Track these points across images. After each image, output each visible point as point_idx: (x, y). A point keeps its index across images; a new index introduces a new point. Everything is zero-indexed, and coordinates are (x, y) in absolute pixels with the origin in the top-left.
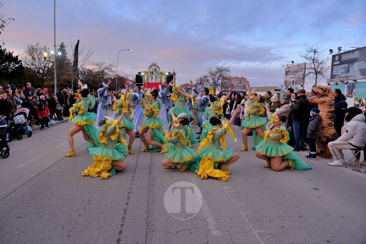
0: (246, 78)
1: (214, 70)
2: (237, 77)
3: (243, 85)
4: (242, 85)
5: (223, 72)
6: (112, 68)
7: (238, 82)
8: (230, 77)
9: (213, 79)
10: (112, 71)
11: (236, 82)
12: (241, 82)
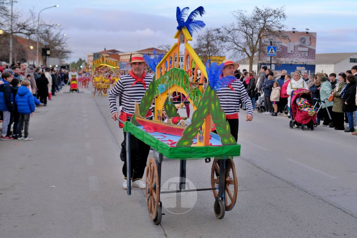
0: (316, 33)
1: (249, 13)
2: (294, 30)
3: (309, 48)
4: (307, 49)
5: (268, 19)
6: (5, 6)
7: (297, 43)
8: (280, 31)
9: (249, 36)
10: (8, 14)
11: (292, 42)
12: (304, 42)
